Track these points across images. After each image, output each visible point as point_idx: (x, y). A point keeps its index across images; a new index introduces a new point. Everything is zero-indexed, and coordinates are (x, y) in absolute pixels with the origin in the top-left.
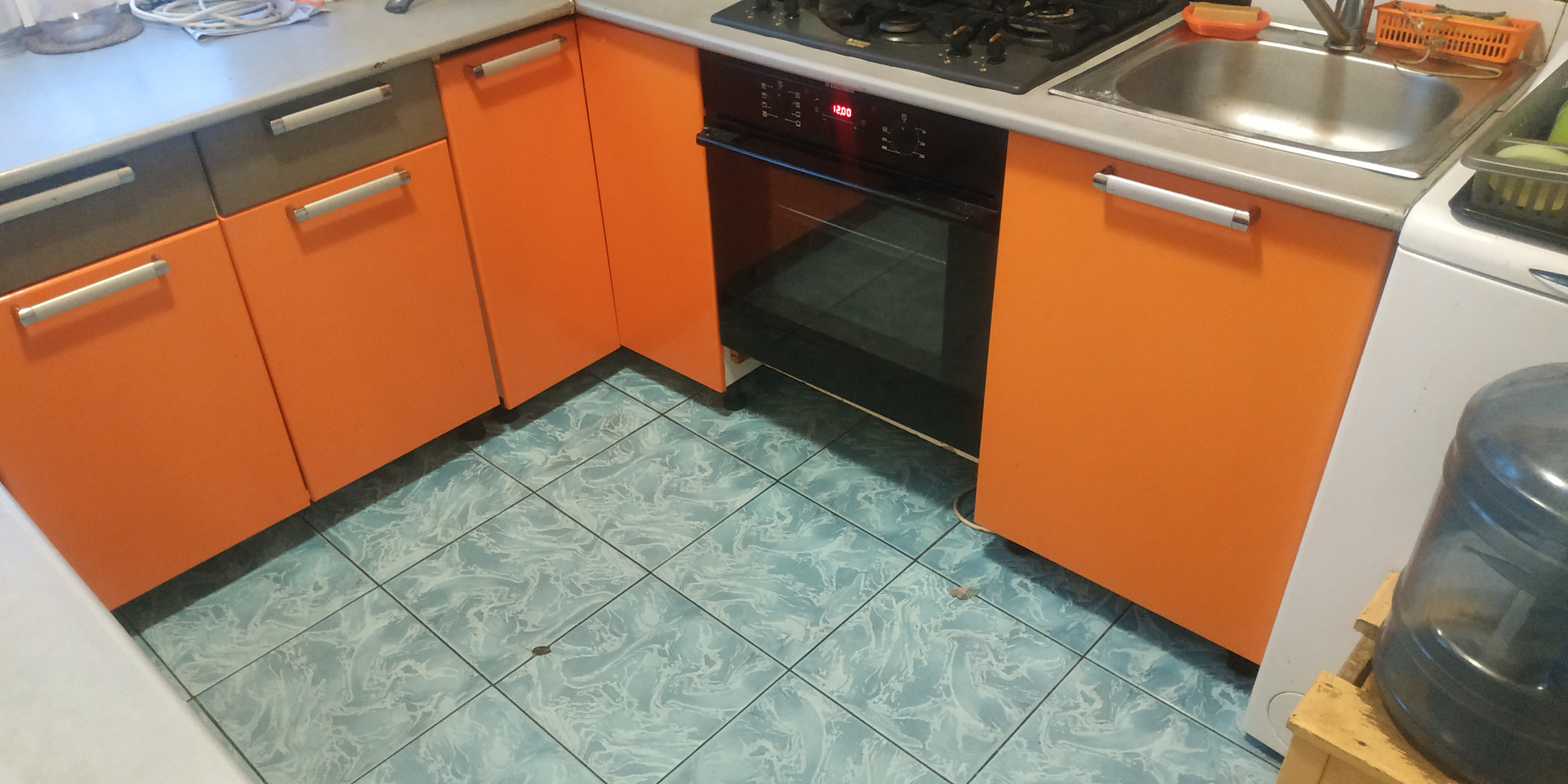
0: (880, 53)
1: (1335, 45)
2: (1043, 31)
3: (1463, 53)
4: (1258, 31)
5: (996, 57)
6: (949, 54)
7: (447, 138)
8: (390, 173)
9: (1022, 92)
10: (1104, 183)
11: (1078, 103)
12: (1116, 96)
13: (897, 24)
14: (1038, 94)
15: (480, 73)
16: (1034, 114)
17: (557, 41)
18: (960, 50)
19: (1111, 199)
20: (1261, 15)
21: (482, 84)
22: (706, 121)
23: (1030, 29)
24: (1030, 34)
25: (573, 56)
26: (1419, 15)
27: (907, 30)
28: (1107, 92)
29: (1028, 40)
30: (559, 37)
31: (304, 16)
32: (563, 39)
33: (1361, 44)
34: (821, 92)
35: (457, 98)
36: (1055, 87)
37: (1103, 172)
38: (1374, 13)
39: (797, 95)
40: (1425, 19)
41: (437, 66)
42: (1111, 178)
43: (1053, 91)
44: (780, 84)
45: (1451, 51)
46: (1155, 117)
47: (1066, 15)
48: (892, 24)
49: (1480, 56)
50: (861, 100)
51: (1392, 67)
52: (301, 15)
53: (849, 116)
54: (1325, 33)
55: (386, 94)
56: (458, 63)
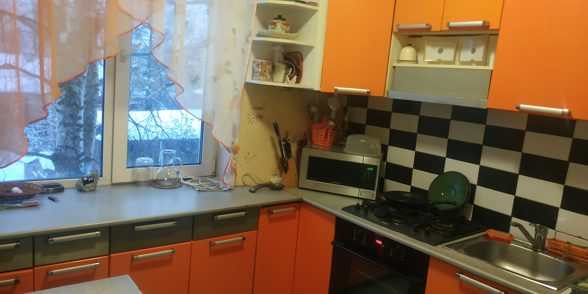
0: (392, 227)
1: (535, 248)
2: (442, 229)
3: (576, 258)
4: (511, 240)
5: (427, 234)
6: (413, 231)
7: (258, 230)
8: (240, 237)
9: (435, 245)
10: (459, 276)
11: (452, 252)
12: (464, 252)
13: (398, 220)
14: (439, 247)
15: (272, 213)
16: (438, 252)
17: (294, 208)
18: (416, 230)
19: (462, 282)
20: (511, 236)
21: (271, 216)
22: (335, 238)
23: (439, 228)
24: (439, 230)
25: (297, 213)
26: (561, 244)
27: (400, 222)
28: (461, 250)
29: (437, 231)
30: (295, 207)
31: (227, 189)
32: (296, 208)
33: (544, 250)
34: (373, 235)
35: (263, 219)
36: (445, 246)
37: (459, 273)
38: (547, 241)
39: (365, 235)
40: (563, 245)
41: (261, 209)
42: (461, 275)
43: (444, 247)
44: (360, 231)
45: (572, 256)
46: (475, 259)
47: (450, 226)
48: (397, 220)
49: (581, 259)
50: (385, 239)
51: (553, 258)
52: (225, 189)
53: (381, 244)
54: (531, 244)
55: (246, 214)
56: (266, 209)
